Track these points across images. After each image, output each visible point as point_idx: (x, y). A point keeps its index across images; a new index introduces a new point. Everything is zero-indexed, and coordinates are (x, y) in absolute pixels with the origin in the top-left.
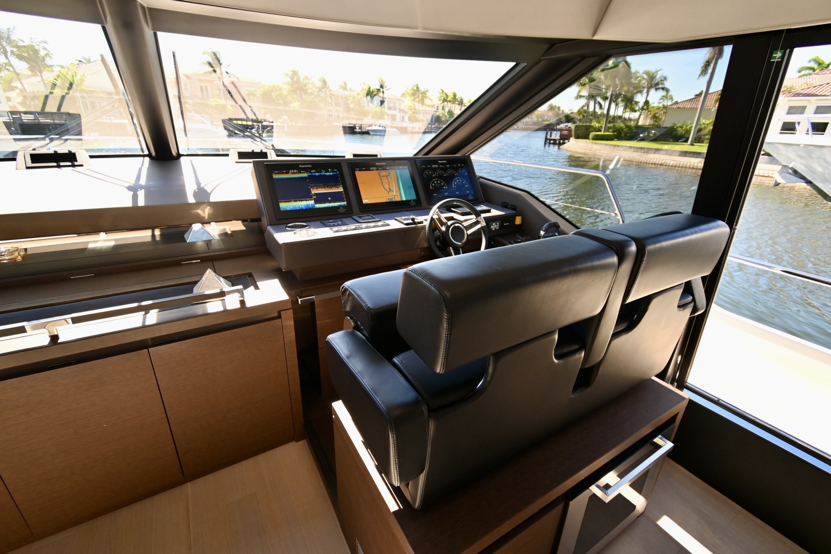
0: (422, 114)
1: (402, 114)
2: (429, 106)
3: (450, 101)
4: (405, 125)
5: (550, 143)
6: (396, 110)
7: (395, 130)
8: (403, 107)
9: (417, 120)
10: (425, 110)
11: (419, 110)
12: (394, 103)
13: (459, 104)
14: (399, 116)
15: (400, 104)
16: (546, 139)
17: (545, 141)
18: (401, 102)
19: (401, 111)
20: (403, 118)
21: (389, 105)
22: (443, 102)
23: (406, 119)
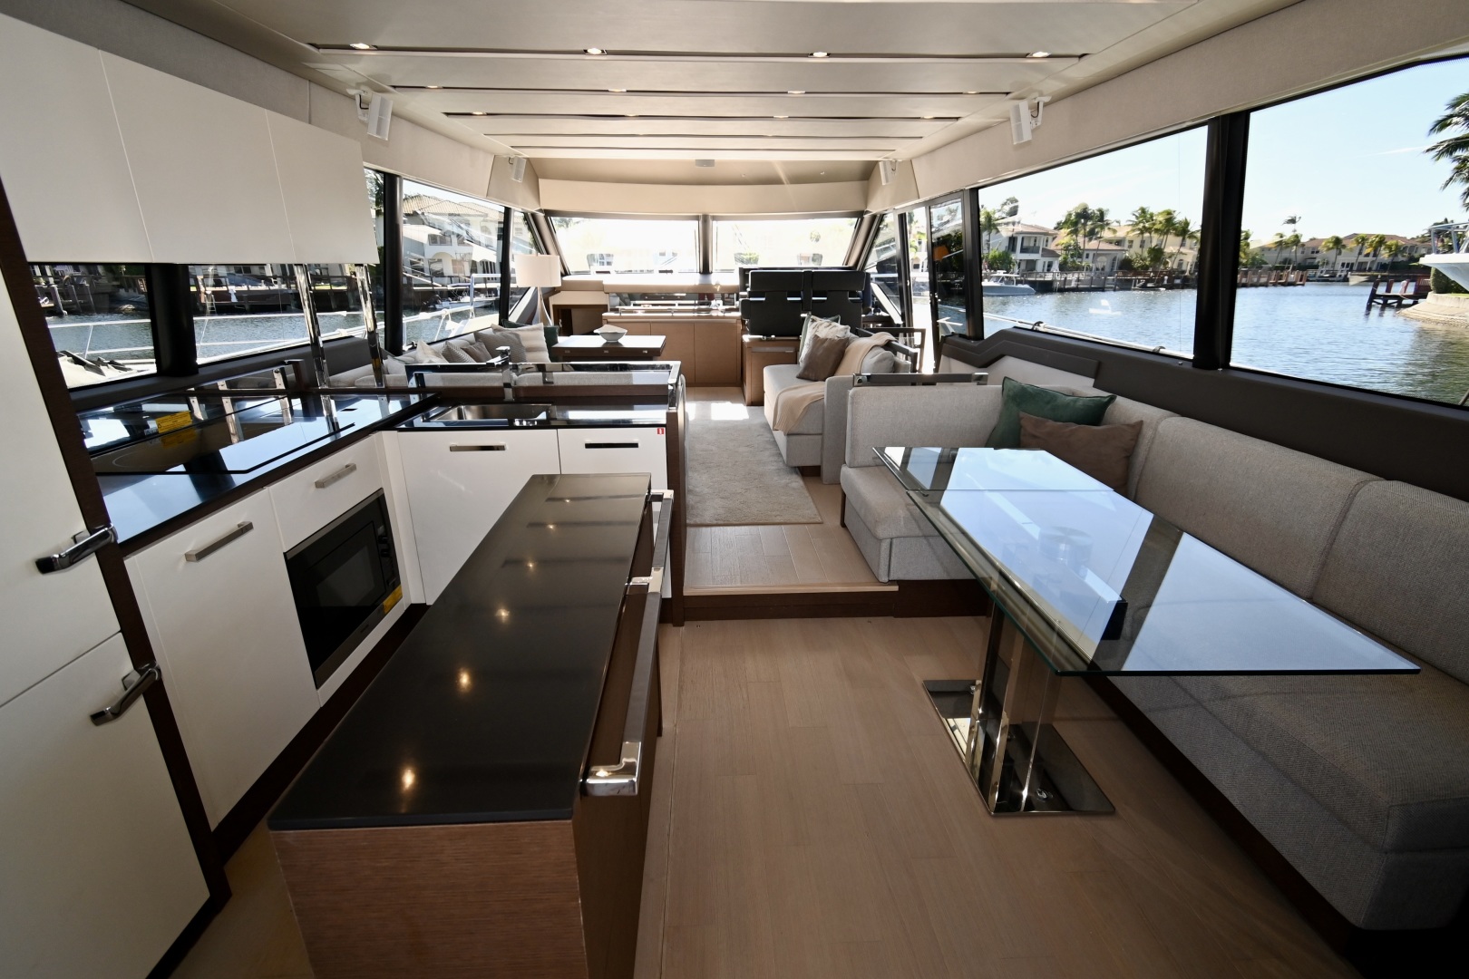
0: (1091, 256)
1: (1047, 260)
2: (1110, 242)
3: (1157, 230)
4: (1049, 277)
5: (1385, 306)
6: (1037, 252)
7: (1027, 286)
8: (1052, 246)
9: (1078, 269)
10: (1098, 250)
11: (1084, 250)
12: (1035, 241)
13: (1177, 235)
14: (1041, 261)
15: (1047, 241)
16: (1373, 296)
17: (1371, 301)
18: (1050, 238)
19: (1048, 253)
20: (1050, 265)
21: (1025, 244)
22: (1142, 233)
23: (1056, 268)
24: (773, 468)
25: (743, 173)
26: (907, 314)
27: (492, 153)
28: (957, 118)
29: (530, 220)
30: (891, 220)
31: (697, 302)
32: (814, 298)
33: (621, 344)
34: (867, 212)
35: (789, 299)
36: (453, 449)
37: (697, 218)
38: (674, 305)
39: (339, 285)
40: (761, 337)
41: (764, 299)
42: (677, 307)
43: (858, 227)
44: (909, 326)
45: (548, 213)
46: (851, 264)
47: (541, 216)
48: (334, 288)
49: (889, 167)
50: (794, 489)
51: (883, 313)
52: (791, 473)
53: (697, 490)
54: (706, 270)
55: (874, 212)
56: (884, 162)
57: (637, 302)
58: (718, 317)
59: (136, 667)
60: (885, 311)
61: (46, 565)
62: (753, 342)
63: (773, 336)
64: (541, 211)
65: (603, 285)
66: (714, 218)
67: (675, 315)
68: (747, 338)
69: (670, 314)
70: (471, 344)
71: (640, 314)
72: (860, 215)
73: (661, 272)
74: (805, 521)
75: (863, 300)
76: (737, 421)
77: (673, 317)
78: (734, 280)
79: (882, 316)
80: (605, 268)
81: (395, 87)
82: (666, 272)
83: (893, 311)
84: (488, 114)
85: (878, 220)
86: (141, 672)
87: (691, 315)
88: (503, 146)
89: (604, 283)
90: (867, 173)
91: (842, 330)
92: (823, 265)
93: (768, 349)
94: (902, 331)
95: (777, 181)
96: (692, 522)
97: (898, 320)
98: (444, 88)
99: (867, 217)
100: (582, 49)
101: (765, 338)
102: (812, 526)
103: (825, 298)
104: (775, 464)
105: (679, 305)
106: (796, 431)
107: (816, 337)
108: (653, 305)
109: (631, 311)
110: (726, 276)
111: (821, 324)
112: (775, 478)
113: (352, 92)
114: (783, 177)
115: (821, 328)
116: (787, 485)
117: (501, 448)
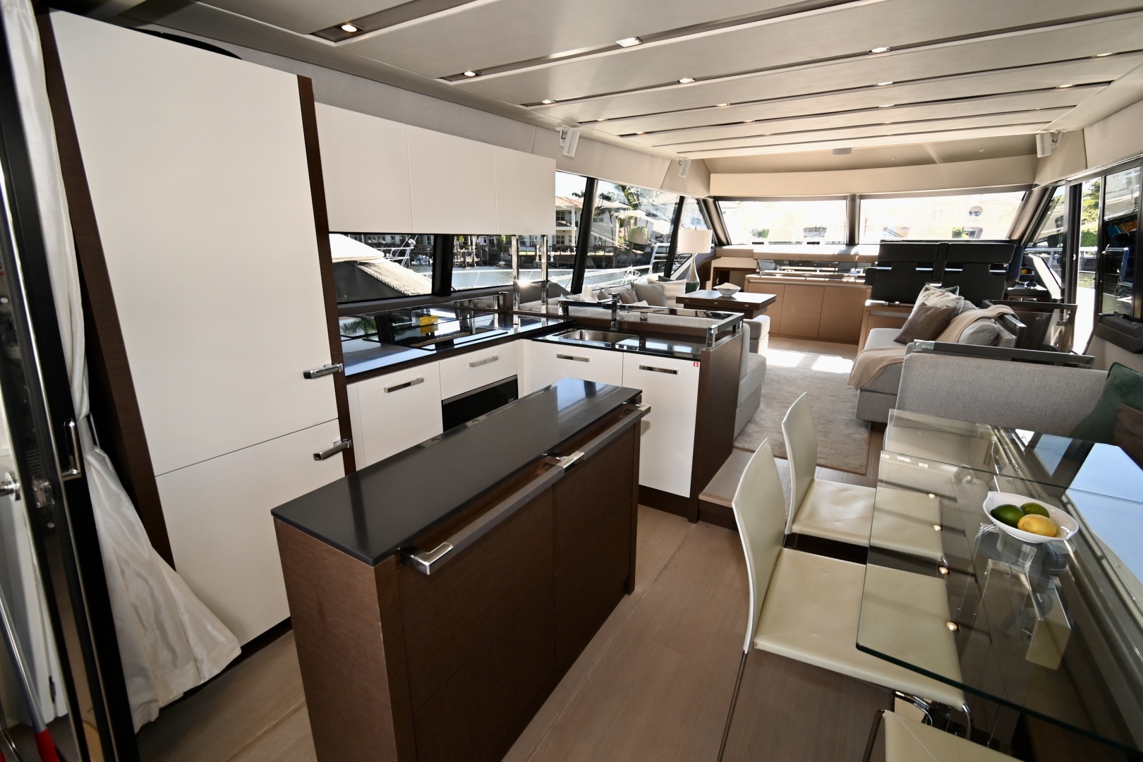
24: (846, 418)
25: (892, 156)
26: (1070, 290)
27: (669, 159)
28: (1109, 82)
29: (703, 205)
30: (1062, 193)
31: (837, 269)
32: (947, 269)
33: (735, 299)
34: (1036, 185)
35: (917, 269)
36: (560, 357)
37: (845, 198)
38: (816, 271)
39: (609, 252)
40: (883, 302)
41: (890, 268)
42: (818, 273)
43: (1026, 200)
44: (1070, 302)
45: (717, 199)
46: (1016, 237)
47: (711, 201)
48: (606, 254)
49: (1048, 140)
50: (855, 439)
51: (1039, 288)
52: (861, 426)
53: (763, 422)
54: (852, 242)
55: (1043, 185)
56: (1042, 135)
57: (783, 267)
58: (847, 282)
59: (342, 440)
60: (1042, 284)
61: (307, 376)
62: (873, 306)
63: (897, 303)
64: (710, 197)
65: (753, 253)
66: (862, 197)
67: (808, 279)
68: (868, 302)
69: (804, 278)
70: (628, 290)
71: (778, 276)
72: (1029, 188)
73: (808, 243)
74: (847, 469)
75: (1008, 273)
76: (838, 374)
77: (806, 281)
78: (875, 251)
79: (1036, 291)
80: (760, 240)
81: (581, 123)
82: (814, 243)
83: (1052, 284)
84: (646, 133)
85: (1048, 192)
86: (343, 442)
87: (823, 279)
88: (672, 152)
89: (754, 251)
90: (1029, 147)
91: (953, 300)
92: (982, 238)
93: (887, 314)
94: (1058, 306)
95: (929, 161)
96: (741, 446)
97: (1056, 294)
98: (609, 119)
99: (1036, 190)
100: (676, 80)
101: (887, 303)
102: (851, 475)
103: (961, 270)
104: (849, 415)
105: (821, 271)
106: (870, 388)
107: (923, 304)
108: (796, 270)
109: (771, 274)
110: (868, 247)
111: (933, 294)
112: (842, 427)
113: (558, 129)
114: (934, 156)
115: (932, 297)
116: (849, 435)
117: (587, 360)
